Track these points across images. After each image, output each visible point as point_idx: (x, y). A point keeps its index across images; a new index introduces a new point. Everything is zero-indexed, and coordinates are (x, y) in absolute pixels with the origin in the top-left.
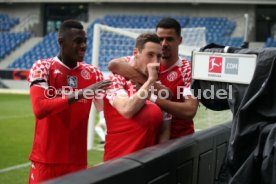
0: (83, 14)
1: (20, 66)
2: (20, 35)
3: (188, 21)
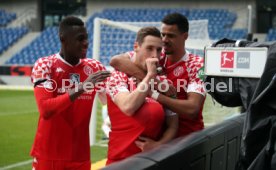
0: (81, 8)
1: (18, 62)
2: (17, 30)
3: (188, 13)
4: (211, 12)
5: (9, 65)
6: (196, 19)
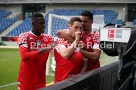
0: (43, 9)
1: (12, 35)
2: (12, 19)
4: (106, 11)
5: (8, 36)
6: (99, 15)
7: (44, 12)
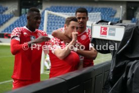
1: (8, 31)
2: (8, 15)
3: (92, 9)
4: (104, 9)
5: (4, 33)
7: (41, 9)
